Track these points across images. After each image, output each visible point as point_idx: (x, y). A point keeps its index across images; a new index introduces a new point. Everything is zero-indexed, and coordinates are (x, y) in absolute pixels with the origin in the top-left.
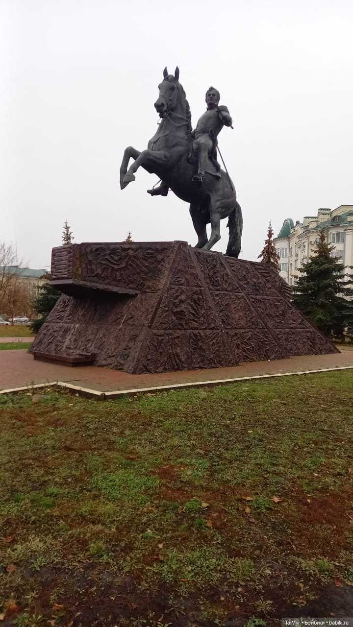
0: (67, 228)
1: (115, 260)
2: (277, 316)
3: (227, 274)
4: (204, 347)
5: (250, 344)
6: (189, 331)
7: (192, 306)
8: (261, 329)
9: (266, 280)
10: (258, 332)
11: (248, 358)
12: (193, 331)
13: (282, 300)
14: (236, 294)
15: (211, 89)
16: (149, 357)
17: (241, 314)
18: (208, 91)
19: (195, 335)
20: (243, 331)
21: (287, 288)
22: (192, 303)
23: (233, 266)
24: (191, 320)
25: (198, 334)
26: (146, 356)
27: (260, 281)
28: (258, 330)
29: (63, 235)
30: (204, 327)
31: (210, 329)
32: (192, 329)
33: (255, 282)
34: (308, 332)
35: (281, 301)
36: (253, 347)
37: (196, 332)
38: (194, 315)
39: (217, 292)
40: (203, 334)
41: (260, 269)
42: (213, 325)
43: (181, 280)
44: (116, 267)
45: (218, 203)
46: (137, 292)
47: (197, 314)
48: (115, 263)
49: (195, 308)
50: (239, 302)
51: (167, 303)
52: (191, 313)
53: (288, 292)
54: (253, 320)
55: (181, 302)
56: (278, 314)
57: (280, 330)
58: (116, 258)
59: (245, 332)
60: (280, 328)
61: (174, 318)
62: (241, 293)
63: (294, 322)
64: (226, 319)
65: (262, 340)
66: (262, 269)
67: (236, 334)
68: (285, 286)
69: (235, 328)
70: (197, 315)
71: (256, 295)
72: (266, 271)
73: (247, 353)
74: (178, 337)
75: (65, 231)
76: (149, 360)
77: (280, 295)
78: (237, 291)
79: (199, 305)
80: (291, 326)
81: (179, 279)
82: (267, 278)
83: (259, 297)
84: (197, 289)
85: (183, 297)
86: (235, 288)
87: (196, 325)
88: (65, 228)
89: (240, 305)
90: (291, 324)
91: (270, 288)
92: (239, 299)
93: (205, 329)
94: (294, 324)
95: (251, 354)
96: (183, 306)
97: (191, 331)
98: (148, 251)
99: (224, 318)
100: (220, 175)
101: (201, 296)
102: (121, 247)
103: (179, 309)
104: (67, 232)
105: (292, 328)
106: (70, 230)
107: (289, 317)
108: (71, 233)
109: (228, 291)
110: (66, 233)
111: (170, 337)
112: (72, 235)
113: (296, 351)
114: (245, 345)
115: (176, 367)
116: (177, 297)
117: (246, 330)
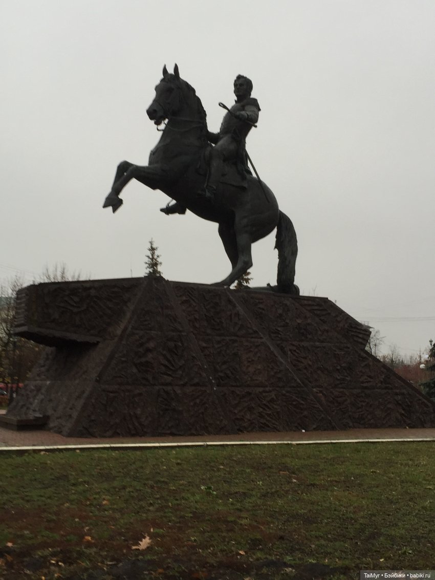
0: (152, 249)
1: (75, 302)
2: (338, 370)
3: (237, 314)
4: (181, 409)
5: (273, 407)
6: (157, 388)
7: (164, 356)
8: (293, 387)
9: (320, 319)
10: (287, 392)
11: (269, 427)
12: (164, 387)
13: (348, 348)
14: (253, 340)
15: (240, 77)
16: (93, 418)
17: (259, 367)
18: (235, 81)
19: (167, 393)
20: (261, 389)
21: (358, 331)
22: (164, 352)
23: (262, 303)
24: (161, 373)
25: (172, 392)
26: (89, 416)
27: (309, 321)
28: (289, 389)
29: (147, 260)
30: (182, 383)
31: (191, 385)
32: (162, 384)
33: (299, 324)
34: (397, 394)
35: (346, 349)
36: (278, 413)
37: (169, 388)
38: (165, 366)
39: (218, 338)
40: (179, 392)
41: (309, 305)
42: (196, 380)
43: (149, 324)
44: (75, 310)
45: (245, 221)
46: (99, 339)
47: (173, 366)
48: (75, 305)
49: (171, 359)
50: (256, 350)
51: (125, 352)
52: (162, 364)
53: (361, 336)
54: (279, 375)
55: (149, 350)
56: (339, 368)
57: (342, 390)
58: (76, 299)
59: (265, 392)
60: (342, 388)
61: (135, 370)
62: (261, 338)
63: (369, 379)
64: (232, 374)
65: (294, 403)
66: (313, 305)
67: (249, 394)
68: (355, 328)
69: (248, 386)
70: (171, 368)
71: (302, 341)
72: (321, 308)
73: (267, 420)
74: (140, 394)
75: (149, 253)
76: (93, 421)
77: (345, 341)
78: (254, 336)
79: (176, 354)
80: (365, 385)
81: (146, 323)
82: (322, 318)
83: (305, 344)
84: (174, 334)
85: (151, 345)
86: (251, 331)
87: (169, 379)
88: (150, 250)
89: (259, 355)
90: (363, 382)
91: (327, 331)
92: (257, 346)
93: (184, 385)
94: (370, 382)
95: (273, 421)
96: (150, 355)
97: (161, 387)
98: (114, 290)
99: (228, 372)
100: (246, 185)
101: (180, 344)
102: (83, 286)
103: (143, 360)
104: (152, 255)
105: (366, 388)
106: (157, 253)
107: (361, 372)
108: (158, 256)
109: (238, 336)
110: (151, 257)
111: (127, 394)
112: (159, 260)
113: (372, 421)
114: (264, 409)
115: (133, 432)
116: (142, 345)
117: (267, 389)
